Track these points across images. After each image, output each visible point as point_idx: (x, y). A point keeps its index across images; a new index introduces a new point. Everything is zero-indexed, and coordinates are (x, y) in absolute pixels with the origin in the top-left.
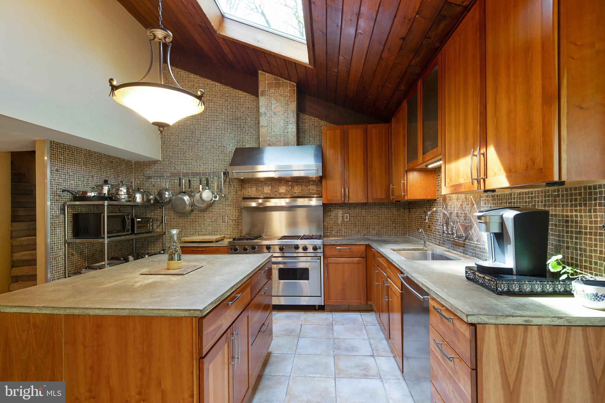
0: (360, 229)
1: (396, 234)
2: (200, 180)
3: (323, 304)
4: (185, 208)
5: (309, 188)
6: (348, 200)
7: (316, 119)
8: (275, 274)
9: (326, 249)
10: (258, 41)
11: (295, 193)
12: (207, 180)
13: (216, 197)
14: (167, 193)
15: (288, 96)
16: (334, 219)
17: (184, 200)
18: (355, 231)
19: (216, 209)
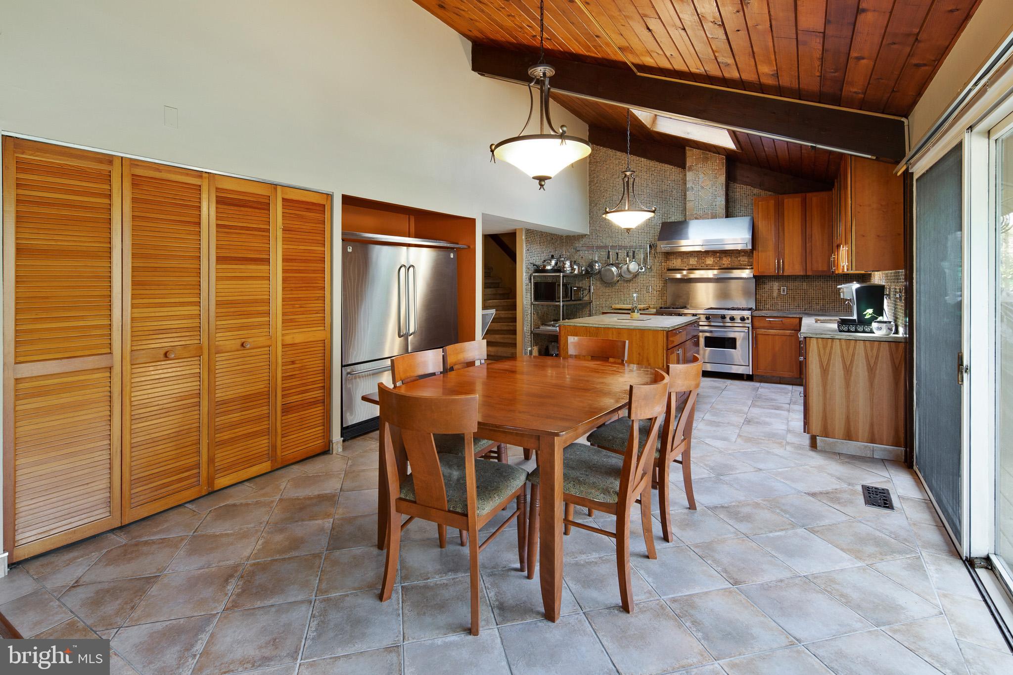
0: (800, 303)
1: (846, 310)
2: (627, 253)
3: (751, 374)
4: (613, 278)
5: (739, 259)
6: (783, 273)
7: (749, 187)
8: (702, 341)
9: (755, 320)
10: (688, 133)
11: (724, 264)
12: (634, 252)
13: (642, 269)
14: (597, 265)
15: (716, 169)
16: (769, 291)
17: (612, 271)
18: (794, 305)
19: (640, 279)
